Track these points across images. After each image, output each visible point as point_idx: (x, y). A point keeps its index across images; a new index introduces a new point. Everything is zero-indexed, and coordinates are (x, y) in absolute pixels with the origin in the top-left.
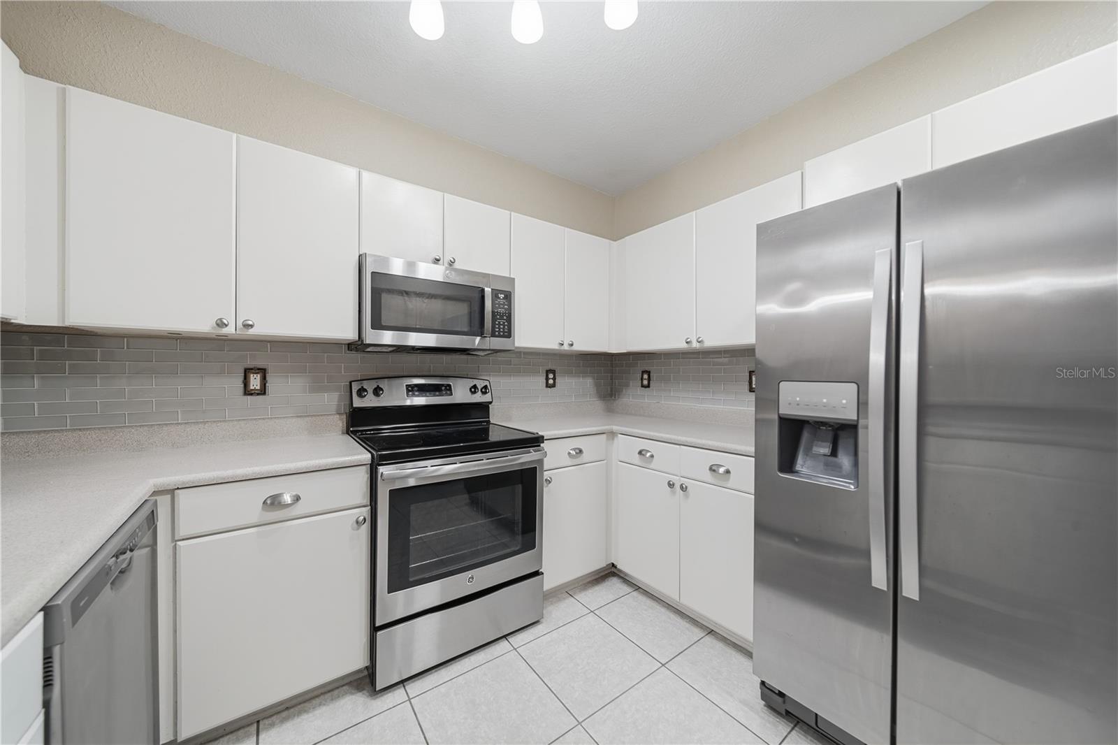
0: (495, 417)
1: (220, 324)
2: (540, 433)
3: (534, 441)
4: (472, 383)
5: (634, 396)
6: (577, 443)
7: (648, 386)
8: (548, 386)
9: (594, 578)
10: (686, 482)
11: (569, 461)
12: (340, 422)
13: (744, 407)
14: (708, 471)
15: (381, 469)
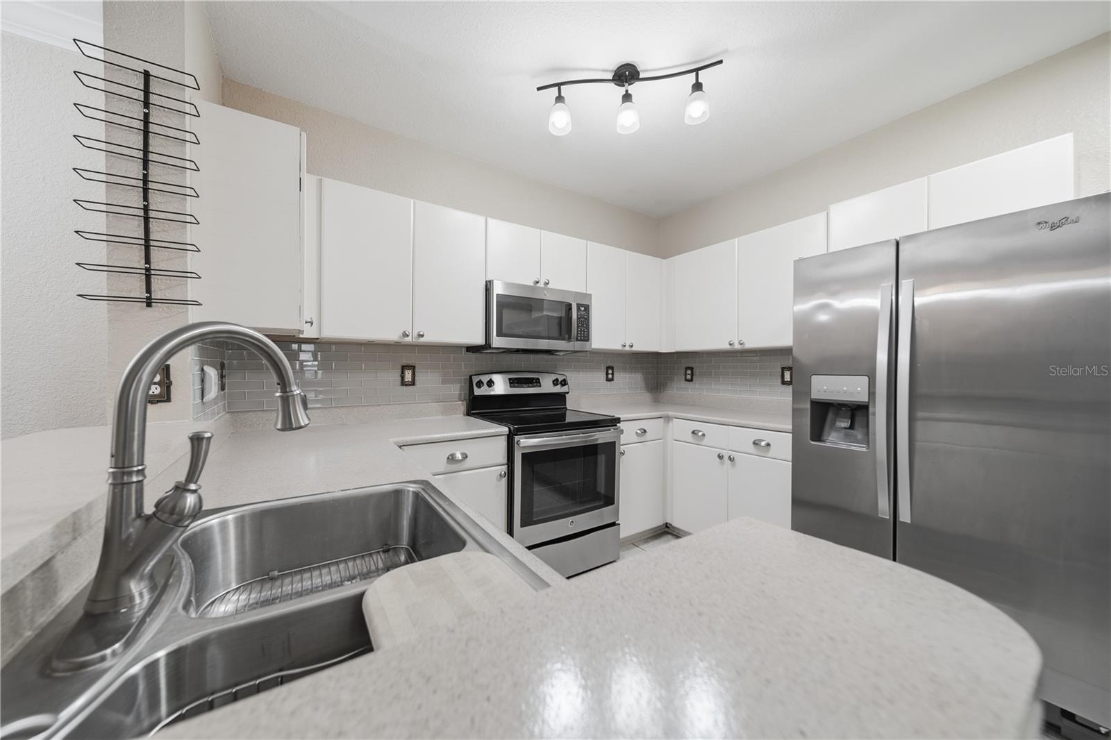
0: (570, 404)
1: (405, 335)
2: (617, 416)
3: (614, 422)
4: (554, 377)
5: (679, 389)
6: (643, 424)
7: (692, 380)
8: (608, 380)
9: (653, 534)
10: (733, 454)
11: (636, 439)
12: (461, 406)
13: (784, 397)
14: (752, 445)
15: (516, 438)
